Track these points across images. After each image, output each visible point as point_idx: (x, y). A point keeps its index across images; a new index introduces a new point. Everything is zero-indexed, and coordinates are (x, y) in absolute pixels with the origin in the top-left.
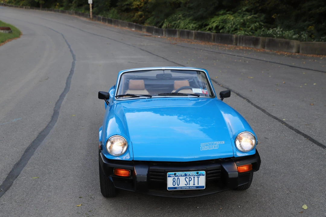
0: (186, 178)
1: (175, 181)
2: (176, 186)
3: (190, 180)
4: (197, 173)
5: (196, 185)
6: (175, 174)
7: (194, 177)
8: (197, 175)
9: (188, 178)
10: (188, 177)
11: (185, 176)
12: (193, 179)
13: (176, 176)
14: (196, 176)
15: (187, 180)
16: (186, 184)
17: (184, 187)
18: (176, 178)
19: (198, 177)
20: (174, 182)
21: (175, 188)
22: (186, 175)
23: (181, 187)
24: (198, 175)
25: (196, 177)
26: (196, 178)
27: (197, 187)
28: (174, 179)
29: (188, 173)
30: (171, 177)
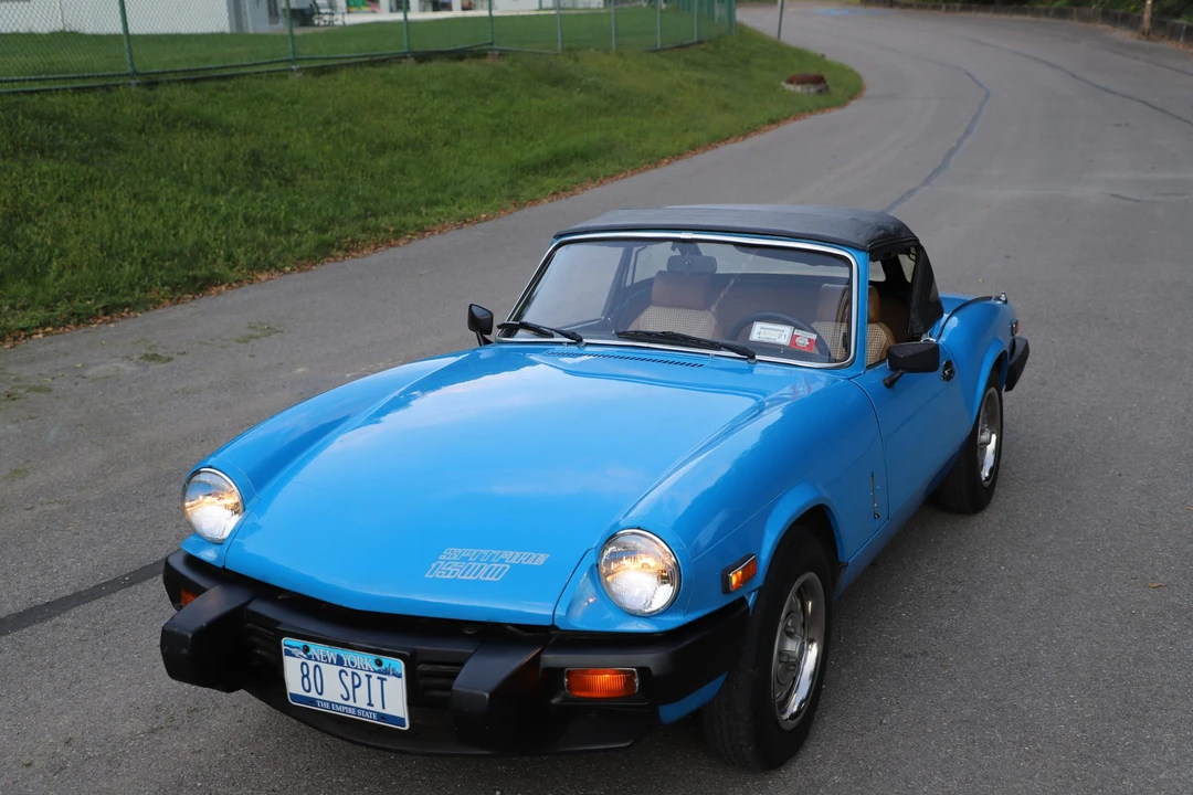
0: (343, 674)
1: (307, 676)
2: (313, 694)
3: (357, 683)
4: (379, 663)
5: (378, 708)
6: (306, 649)
7: (369, 677)
8: (377, 668)
9: (350, 674)
10: (349, 671)
11: (337, 664)
12: (364, 680)
13: (310, 658)
14: (375, 672)
15: (348, 680)
16: (346, 696)
17: (339, 705)
18: (311, 664)
19: (382, 680)
20: (304, 676)
21: (312, 701)
22: (340, 661)
23: (331, 703)
24: (379, 672)
25: (375, 676)
26: (375, 683)
27: (382, 717)
28: (305, 666)
29: (348, 655)
30: (294, 656)
